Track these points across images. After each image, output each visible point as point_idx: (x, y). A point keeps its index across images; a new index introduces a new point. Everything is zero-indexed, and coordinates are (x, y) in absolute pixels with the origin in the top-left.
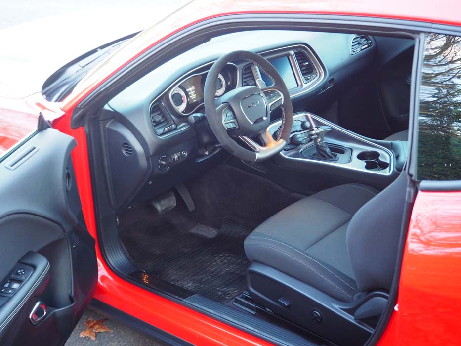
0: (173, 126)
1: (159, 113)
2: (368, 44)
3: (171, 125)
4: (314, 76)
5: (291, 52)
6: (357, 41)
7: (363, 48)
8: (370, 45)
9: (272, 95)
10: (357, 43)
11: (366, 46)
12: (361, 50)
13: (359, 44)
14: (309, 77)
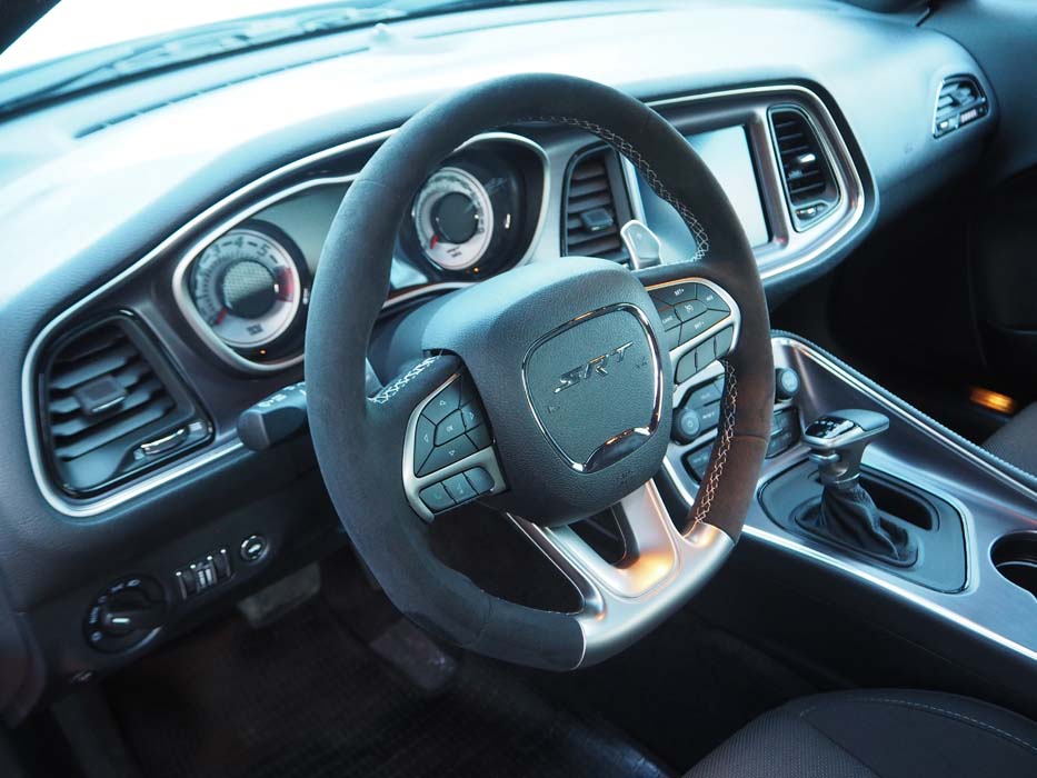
0: (196, 427)
1: (118, 363)
2: (976, 108)
3: (185, 426)
4: (830, 205)
5: (761, 112)
6: (949, 95)
7: (966, 117)
8: (981, 109)
9: (689, 308)
10: (949, 100)
11: (973, 114)
12: (961, 125)
13: (955, 104)
14: (811, 211)
